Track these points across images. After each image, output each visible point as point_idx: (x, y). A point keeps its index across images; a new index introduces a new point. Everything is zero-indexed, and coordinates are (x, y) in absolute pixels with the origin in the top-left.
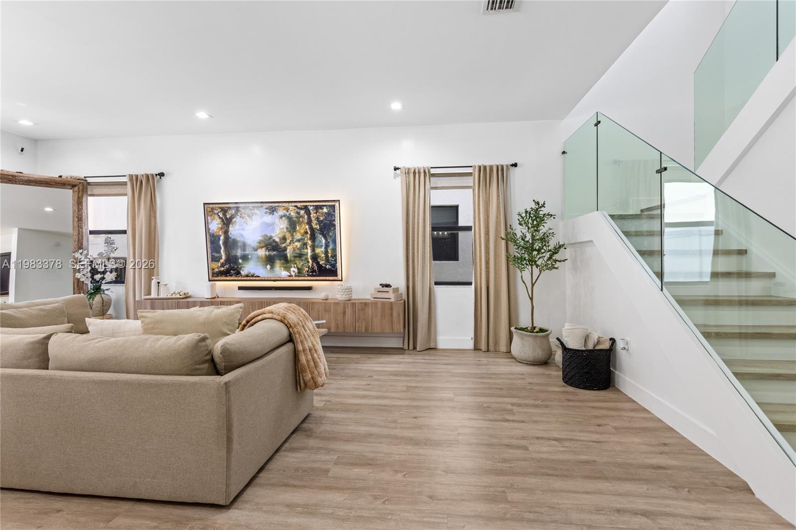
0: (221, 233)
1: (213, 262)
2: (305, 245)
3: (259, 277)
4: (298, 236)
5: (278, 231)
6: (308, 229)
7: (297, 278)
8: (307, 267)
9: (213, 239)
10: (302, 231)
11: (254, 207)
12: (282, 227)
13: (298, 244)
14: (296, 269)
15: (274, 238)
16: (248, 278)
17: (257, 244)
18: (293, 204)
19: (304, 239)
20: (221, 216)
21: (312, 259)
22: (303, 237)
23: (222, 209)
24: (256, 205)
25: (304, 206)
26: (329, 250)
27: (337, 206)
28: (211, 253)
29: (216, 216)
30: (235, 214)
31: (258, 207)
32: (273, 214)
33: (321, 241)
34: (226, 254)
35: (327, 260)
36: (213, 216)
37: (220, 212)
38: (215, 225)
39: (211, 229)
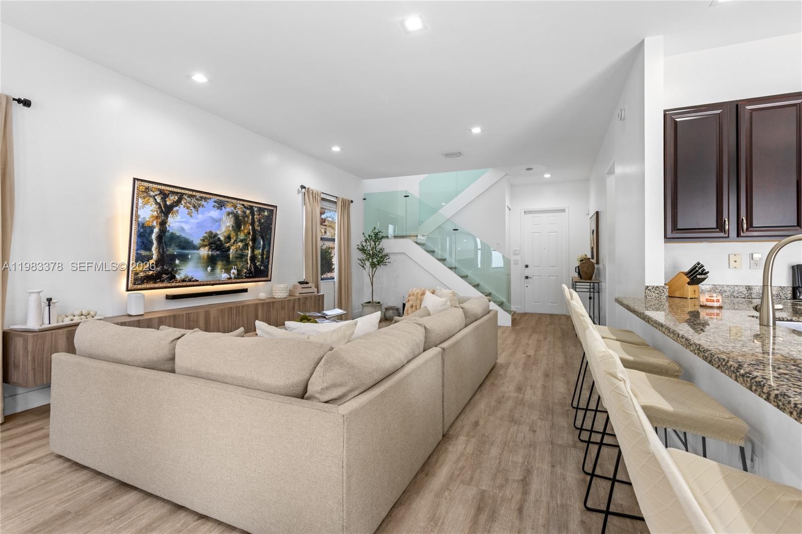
0: (155, 224)
2: (247, 245)
3: (197, 281)
4: (242, 236)
5: (223, 229)
6: (251, 230)
7: (235, 281)
8: (245, 269)
9: (142, 230)
10: (246, 231)
11: (202, 198)
12: (228, 224)
13: (241, 244)
14: (236, 271)
15: (219, 236)
16: (184, 284)
17: (200, 242)
18: (241, 202)
19: (247, 239)
20: (159, 201)
21: (250, 260)
22: (246, 238)
23: (162, 192)
24: (204, 195)
25: (250, 206)
26: (265, 252)
27: (275, 211)
28: (137, 250)
29: (151, 200)
30: (178, 202)
31: (206, 199)
32: (221, 209)
33: (260, 243)
34: (159, 251)
35: (262, 262)
36: (146, 199)
37: (159, 194)
38: (148, 212)
39: (142, 217)
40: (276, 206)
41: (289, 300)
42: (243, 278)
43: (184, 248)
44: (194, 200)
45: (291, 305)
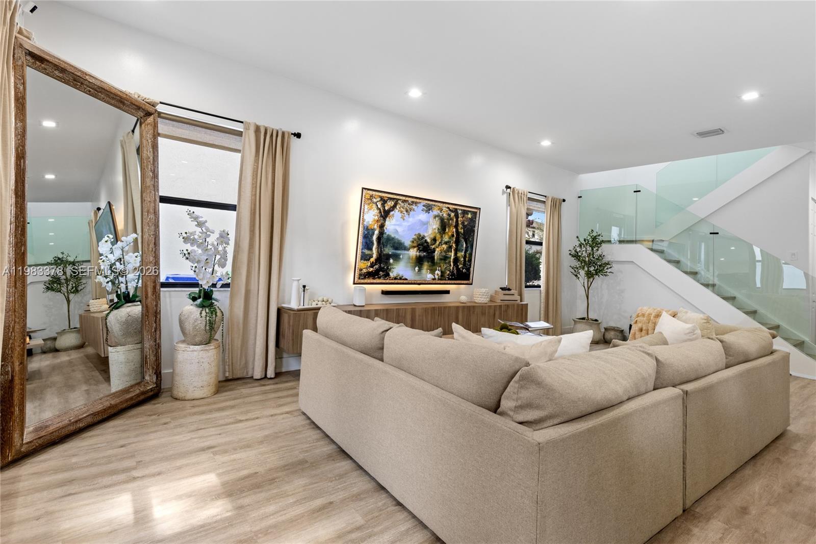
0: (376, 227)
1: (362, 261)
2: (450, 247)
3: (406, 279)
4: (446, 238)
5: (430, 231)
6: (455, 232)
7: (439, 282)
8: (448, 270)
9: (366, 232)
10: (450, 234)
11: (413, 202)
12: (434, 227)
13: (445, 246)
15: (426, 238)
16: (396, 281)
17: (411, 243)
18: (447, 205)
19: (450, 242)
20: (379, 206)
21: (453, 262)
22: (450, 240)
23: (382, 199)
24: (415, 200)
25: (454, 209)
26: (467, 255)
27: (478, 213)
28: (362, 249)
29: (374, 206)
30: (394, 207)
31: (416, 203)
32: (429, 213)
33: (462, 246)
34: (378, 252)
35: (464, 264)
36: (371, 205)
37: (380, 201)
38: (371, 216)
39: (366, 221)
40: (480, 208)
41: (490, 306)
42: (445, 280)
43: (397, 249)
44: (406, 205)
45: (492, 311)
